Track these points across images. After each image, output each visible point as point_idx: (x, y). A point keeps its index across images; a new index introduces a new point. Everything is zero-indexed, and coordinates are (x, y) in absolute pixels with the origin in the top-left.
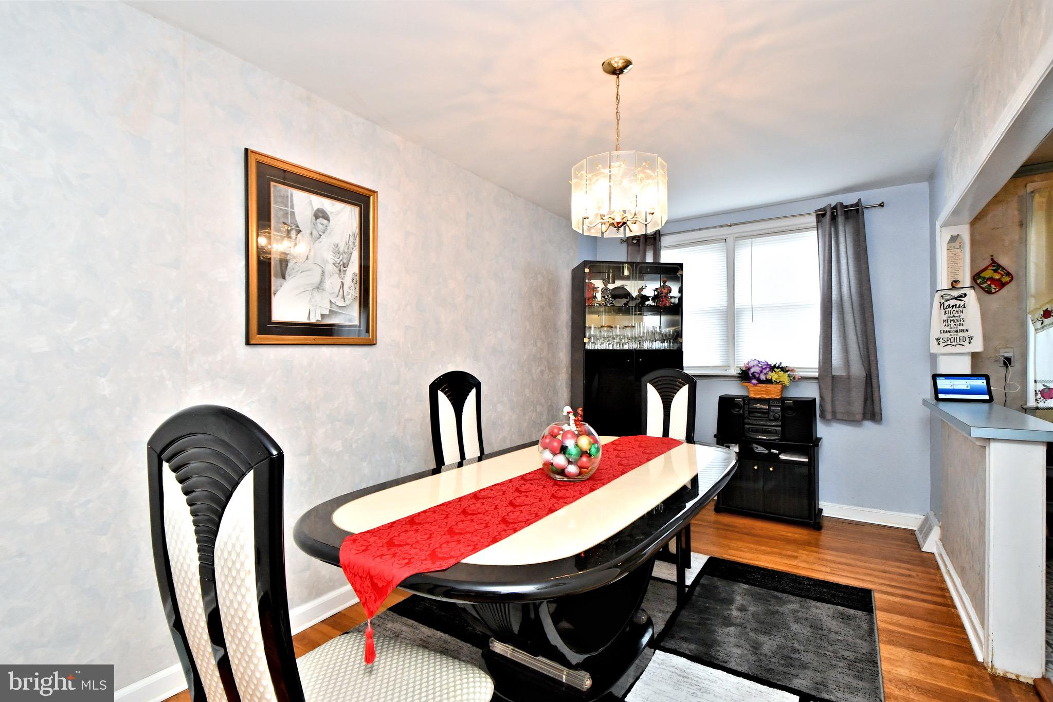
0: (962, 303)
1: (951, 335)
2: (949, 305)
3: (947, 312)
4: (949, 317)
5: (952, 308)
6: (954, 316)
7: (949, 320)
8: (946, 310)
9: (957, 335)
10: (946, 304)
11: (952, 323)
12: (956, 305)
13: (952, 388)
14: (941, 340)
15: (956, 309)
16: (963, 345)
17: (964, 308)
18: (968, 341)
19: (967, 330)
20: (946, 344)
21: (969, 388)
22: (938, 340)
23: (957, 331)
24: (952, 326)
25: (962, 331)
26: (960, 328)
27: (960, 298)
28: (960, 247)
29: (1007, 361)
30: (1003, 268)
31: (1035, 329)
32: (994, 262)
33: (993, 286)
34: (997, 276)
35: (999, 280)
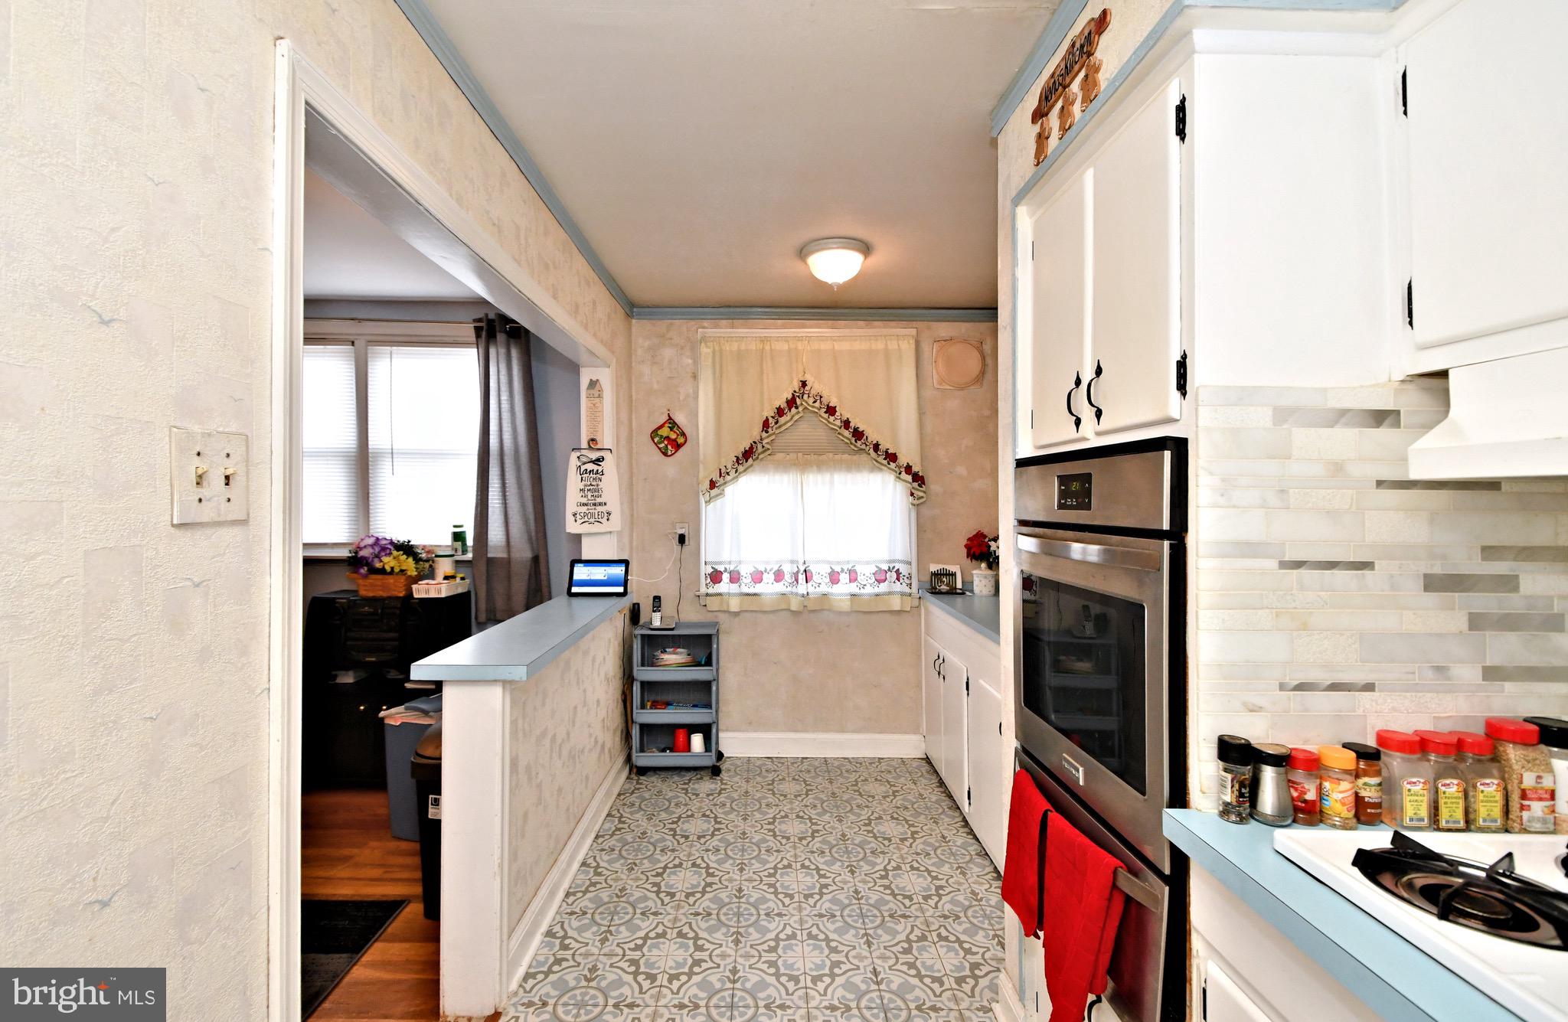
0: (600, 469)
1: (588, 510)
2: (586, 470)
3: (584, 479)
4: (586, 486)
5: (590, 475)
6: (591, 485)
7: (586, 490)
8: (582, 476)
9: (595, 510)
10: (583, 468)
11: (590, 494)
12: (593, 471)
13: (588, 579)
14: (578, 516)
15: (593, 476)
16: (600, 523)
17: (602, 475)
18: (606, 518)
19: (605, 504)
20: (583, 520)
21: (606, 578)
22: (575, 515)
23: (595, 505)
24: (589, 497)
25: (600, 504)
26: (599, 500)
27: (598, 461)
28: (599, 396)
29: (682, 539)
30: (678, 427)
31: (706, 502)
32: (670, 418)
33: (669, 447)
34: (673, 436)
35: (675, 440)
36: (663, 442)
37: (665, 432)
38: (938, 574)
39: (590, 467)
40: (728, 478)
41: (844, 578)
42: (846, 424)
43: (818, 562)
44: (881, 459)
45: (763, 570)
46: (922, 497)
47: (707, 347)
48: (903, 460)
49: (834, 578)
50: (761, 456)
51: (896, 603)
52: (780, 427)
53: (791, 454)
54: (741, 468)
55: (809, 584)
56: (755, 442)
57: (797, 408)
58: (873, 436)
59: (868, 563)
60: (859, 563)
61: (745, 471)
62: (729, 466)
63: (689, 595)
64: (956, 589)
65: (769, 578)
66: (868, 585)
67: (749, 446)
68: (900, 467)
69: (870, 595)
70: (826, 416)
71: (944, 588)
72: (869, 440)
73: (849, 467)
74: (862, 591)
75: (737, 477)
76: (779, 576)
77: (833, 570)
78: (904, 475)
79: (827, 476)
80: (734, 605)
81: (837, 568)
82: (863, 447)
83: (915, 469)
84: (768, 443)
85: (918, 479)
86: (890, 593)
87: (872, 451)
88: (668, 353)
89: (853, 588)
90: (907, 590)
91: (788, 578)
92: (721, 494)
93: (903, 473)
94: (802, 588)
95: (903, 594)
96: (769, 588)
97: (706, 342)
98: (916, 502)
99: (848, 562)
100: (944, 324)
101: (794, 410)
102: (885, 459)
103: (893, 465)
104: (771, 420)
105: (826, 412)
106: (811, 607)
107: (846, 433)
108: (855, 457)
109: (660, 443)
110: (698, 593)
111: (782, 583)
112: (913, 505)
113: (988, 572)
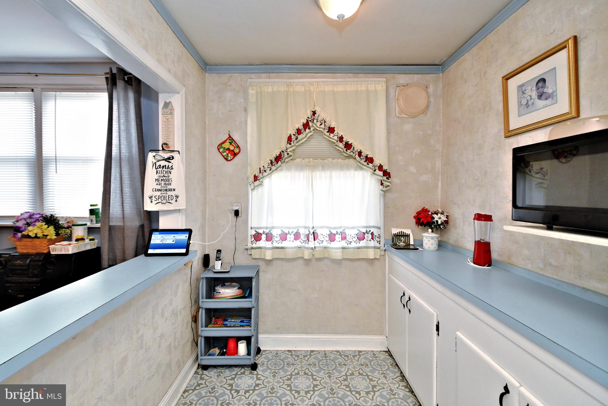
0: (170, 165)
1: (161, 194)
2: (160, 165)
3: (158, 172)
4: (160, 177)
5: (163, 169)
6: (164, 176)
7: (160, 179)
8: (157, 170)
9: (166, 193)
10: (158, 164)
11: (163, 183)
12: (165, 166)
13: (162, 243)
14: (153, 198)
15: (165, 170)
16: (171, 203)
17: (172, 169)
18: (174, 199)
19: (174, 190)
20: (157, 201)
21: (174, 242)
22: (151, 197)
23: (166, 190)
24: (163, 185)
25: (170, 190)
26: (169, 187)
27: (168, 160)
28: (171, 113)
29: (237, 213)
30: (235, 142)
31: (252, 190)
32: (230, 137)
33: (229, 155)
34: (232, 148)
35: (233, 151)
36: (225, 152)
37: (227, 145)
38: (398, 235)
39: (163, 163)
40: (265, 174)
41: (338, 237)
42: (341, 139)
43: (322, 227)
44: (362, 161)
45: (287, 232)
46: (389, 186)
47: (253, 89)
48: (377, 162)
49: (332, 238)
50: (286, 160)
51: (371, 254)
52: (298, 142)
53: (306, 159)
54: (273, 168)
55: (316, 241)
56: (283, 152)
57: (309, 129)
58: (357, 146)
59: (353, 228)
60: (349, 228)
61: (276, 169)
62: (266, 166)
63: (241, 248)
64: (409, 245)
65: (291, 237)
66: (353, 242)
67: (279, 153)
68: (374, 166)
69: (354, 248)
70: (328, 134)
71: (402, 244)
72: (355, 149)
73: (342, 168)
74: (349, 246)
75: (271, 173)
76: (297, 236)
77: (331, 233)
78: (378, 172)
79: (328, 173)
80: (269, 256)
81: (334, 232)
82: (352, 154)
83: (385, 168)
84: (290, 151)
85: (386, 174)
86: (367, 247)
87: (357, 156)
88: (229, 95)
89: (344, 244)
90: (377, 245)
91: (303, 237)
92: (261, 184)
93: (377, 170)
94: (312, 244)
95: (375, 248)
96: (290, 243)
97: (251, 86)
98: (384, 189)
99: (340, 227)
100: (404, 76)
101: (307, 130)
102: (365, 161)
103: (371, 165)
104: (293, 137)
105: (328, 132)
106: (317, 256)
107: (341, 145)
108: (346, 161)
109: (224, 152)
110: (246, 247)
111: (299, 240)
112: (382, 190)
113: (434, 235)
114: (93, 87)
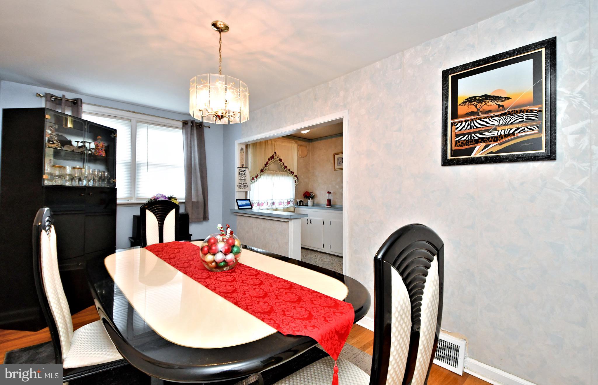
0: (245, 173)
4: (241, 178)
6: (242, 178)
8: (240, 175)
9: (243, 185)
10: (240, 173)
11: (242, 180)
13: (242, 204)
15: (243, 175)
16: (245, 189)
17: (246, 175)
18: (246, 187)
20: (240, 188)
21: (246, 204)
22: (238, 186)
23: (243, 183)
25: (245, 183)
26: (245, 182)
27: (244, 171)
28: (244, 153)
38: (299, 202)
39: (242, 173)
40: (259, 177)
41: (281, 203)
42: (284, 164)
43: (276, 200)
45: (264, 202)
46: (298, 183)
48: (295, 174)
50: (265, 171)
51: (292, 209)
52: (269, 163)
56: (264, 168)
57: (273, 159)
60: (285, 199)
61: (261, 174)
62: (259, 173)
64: (304, 204)
65: (265, 204)
67: (262, 168)
70: (279, 162)
71: (301, 205)
72: (288, 168)
73: (282, 175)
74: (285, 207)
78: (295, 177)
79: (278, 177)
82: (286, 170)
83: (297, 176)
84: (266, 168)
85: (298, 178)
86: (291, 207)
87: (288, 171)
90: (294, 205)
92: (255, 181)
96: (265, 207)
102: (291, 173)
103: (293, 174)
107: (284, 166)
108: (284, 173)
112: (295, 184)
113: (312, 200)
114: (170, 125)
